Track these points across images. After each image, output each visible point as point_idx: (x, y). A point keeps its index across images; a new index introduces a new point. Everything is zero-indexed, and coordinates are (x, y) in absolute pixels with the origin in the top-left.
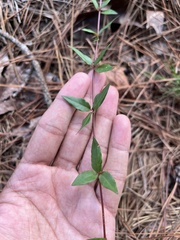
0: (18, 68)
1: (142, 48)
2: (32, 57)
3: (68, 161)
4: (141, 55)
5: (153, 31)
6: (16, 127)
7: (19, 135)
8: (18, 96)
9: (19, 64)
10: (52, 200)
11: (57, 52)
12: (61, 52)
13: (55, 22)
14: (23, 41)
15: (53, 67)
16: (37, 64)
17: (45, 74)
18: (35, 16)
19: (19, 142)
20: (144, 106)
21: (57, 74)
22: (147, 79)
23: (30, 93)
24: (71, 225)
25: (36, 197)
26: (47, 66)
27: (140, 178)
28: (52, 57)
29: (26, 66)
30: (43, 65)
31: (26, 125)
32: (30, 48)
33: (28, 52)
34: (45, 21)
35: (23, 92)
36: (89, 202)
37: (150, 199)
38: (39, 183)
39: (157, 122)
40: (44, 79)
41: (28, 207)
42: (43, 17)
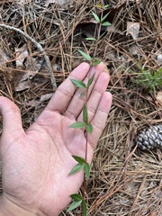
0: (34, 59)
1: (121, 50)
2: (44, 53)
3: (72, 114)
4: (120, 55)
5: (131, 38)
6: (31, 100)
7: (33, 105)
8: (33, 78)
9: (35, 57)
10: (59, 134)
11: (62, 50)
12: (64, 50)
13: (61, 28)
14: (38, 40)
15: (58, 60)
16: (47, 57)
17: (52, 64)
18: (48, 24)
19: (33, 110)
20: (120, 91)
21: (61, 65)
22: (123, 72)
23: (42, 77)
24: (68, 148)
25: (51, 130)
26: (54, 59)
27: (113, 140)
28: (57, 53)
29: (40, 58)
30: (51, 58)
31: (38, 99)
32: (43, 46)
33: (42, 49)
34: (55, 27)
35: (36, 76)
36: (80, 138)
37: (118, 154)
38: (54, 122)
39: (128, 102)
40: (52, 68)
41: (46, 134)
42: (53, 24)
